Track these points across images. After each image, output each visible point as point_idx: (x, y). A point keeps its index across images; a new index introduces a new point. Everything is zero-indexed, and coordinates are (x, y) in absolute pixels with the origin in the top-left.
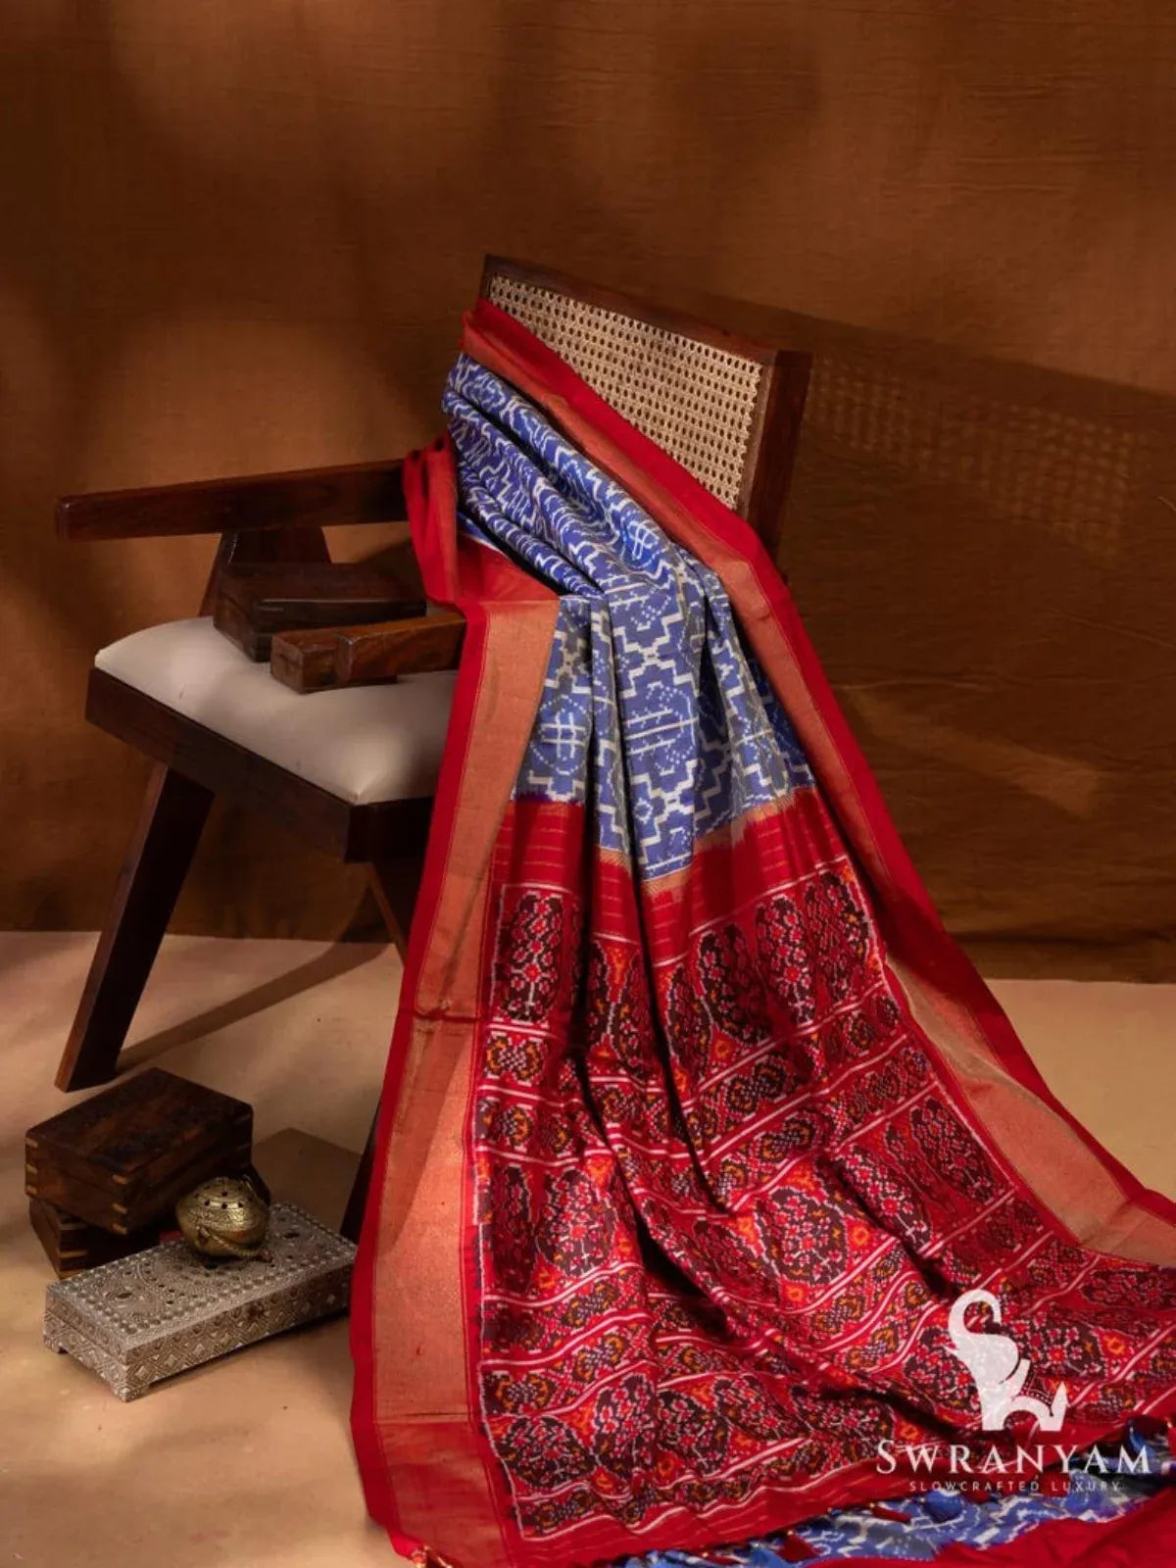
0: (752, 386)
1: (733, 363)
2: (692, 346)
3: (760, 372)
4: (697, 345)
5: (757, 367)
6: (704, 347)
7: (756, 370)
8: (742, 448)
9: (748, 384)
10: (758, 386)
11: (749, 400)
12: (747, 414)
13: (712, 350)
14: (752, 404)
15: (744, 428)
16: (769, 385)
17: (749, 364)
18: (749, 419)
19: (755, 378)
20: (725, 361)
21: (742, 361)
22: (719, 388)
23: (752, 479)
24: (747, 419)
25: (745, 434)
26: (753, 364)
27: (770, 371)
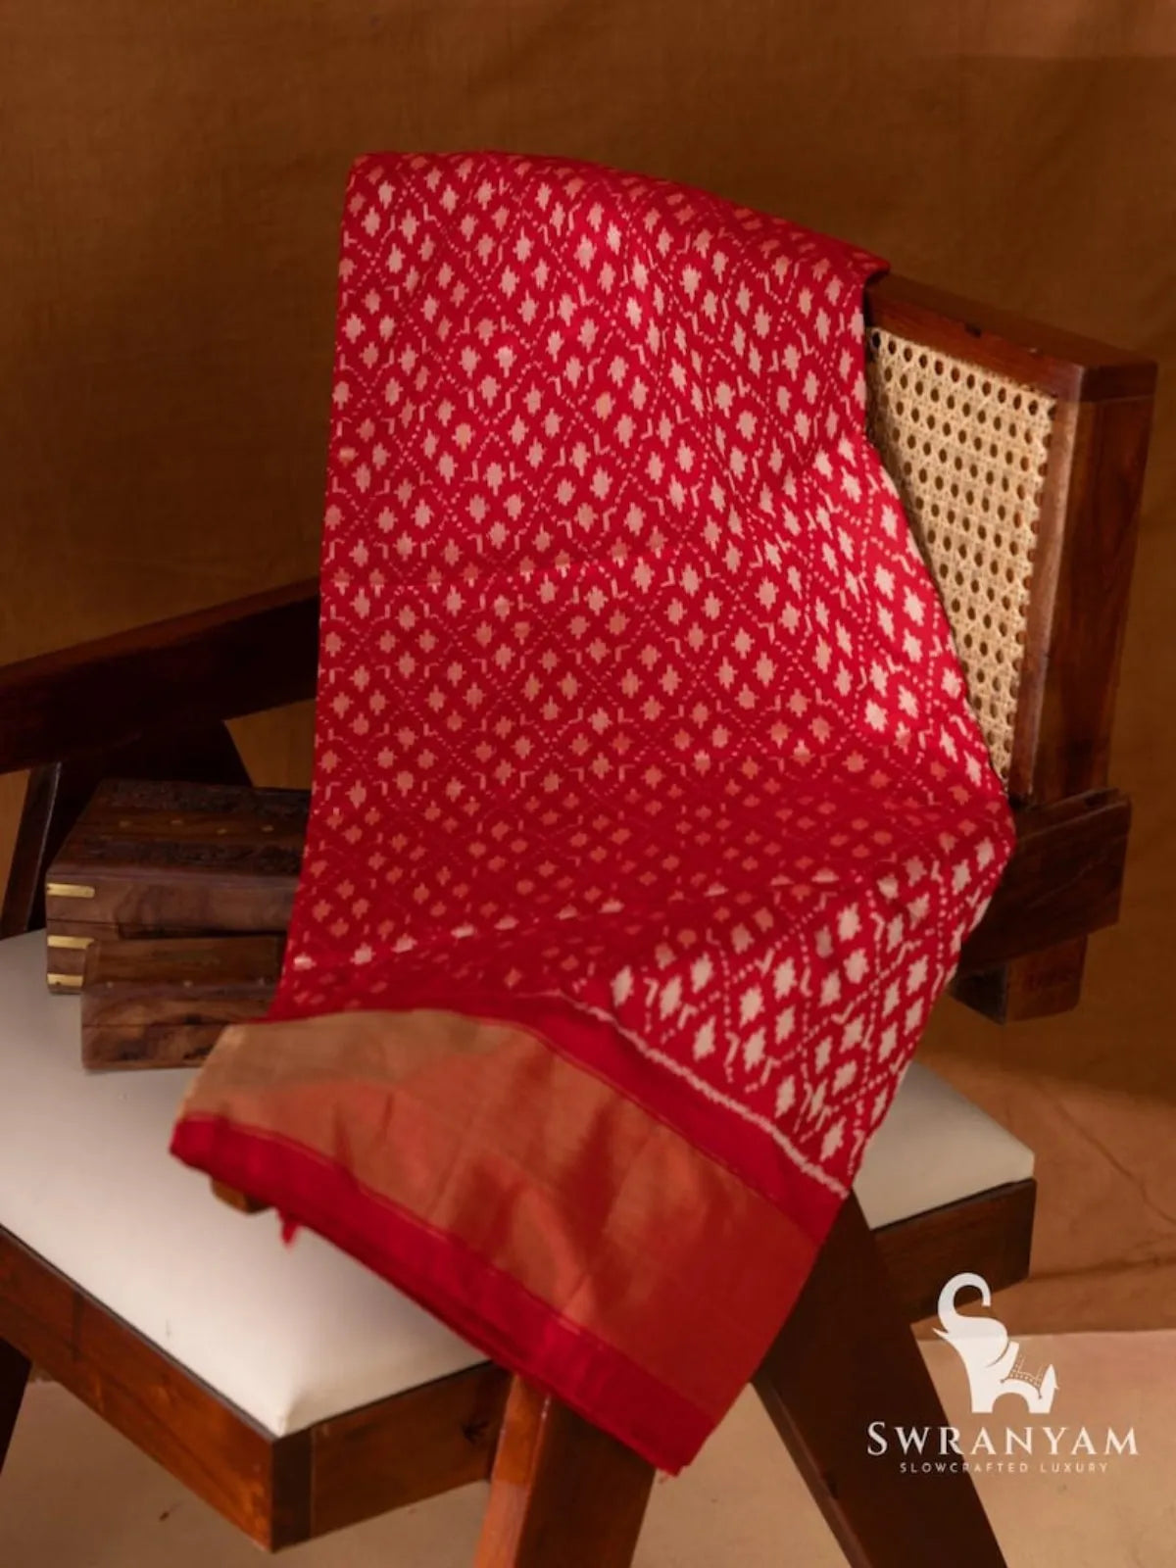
0: (1038, 442)
1: (994, 392)
2: (908, 355)
3: (1052, 413)
4: (918, 351)
5: (1045, 404)
6: (933, 357)
7: (1043, 411)
8: (1025, 567)
9: (1028, 438)
10: (1048, 442)
11: (1033, 470)
12: (1029, 498)
13: (949, 364)
14: (1039, 479)
15: (1026, 526)
16: (1071, 439)
17: (1027, 398)
18: (1034, 508)
19: (1042, 424)
20: (978, 387)
21: (1012, 391)
22: (969, 442)
23: (1047, 633)
24: (1031, 510)
25: (1028, 539)
26: (1034, 397)
27: (1073, 415)
